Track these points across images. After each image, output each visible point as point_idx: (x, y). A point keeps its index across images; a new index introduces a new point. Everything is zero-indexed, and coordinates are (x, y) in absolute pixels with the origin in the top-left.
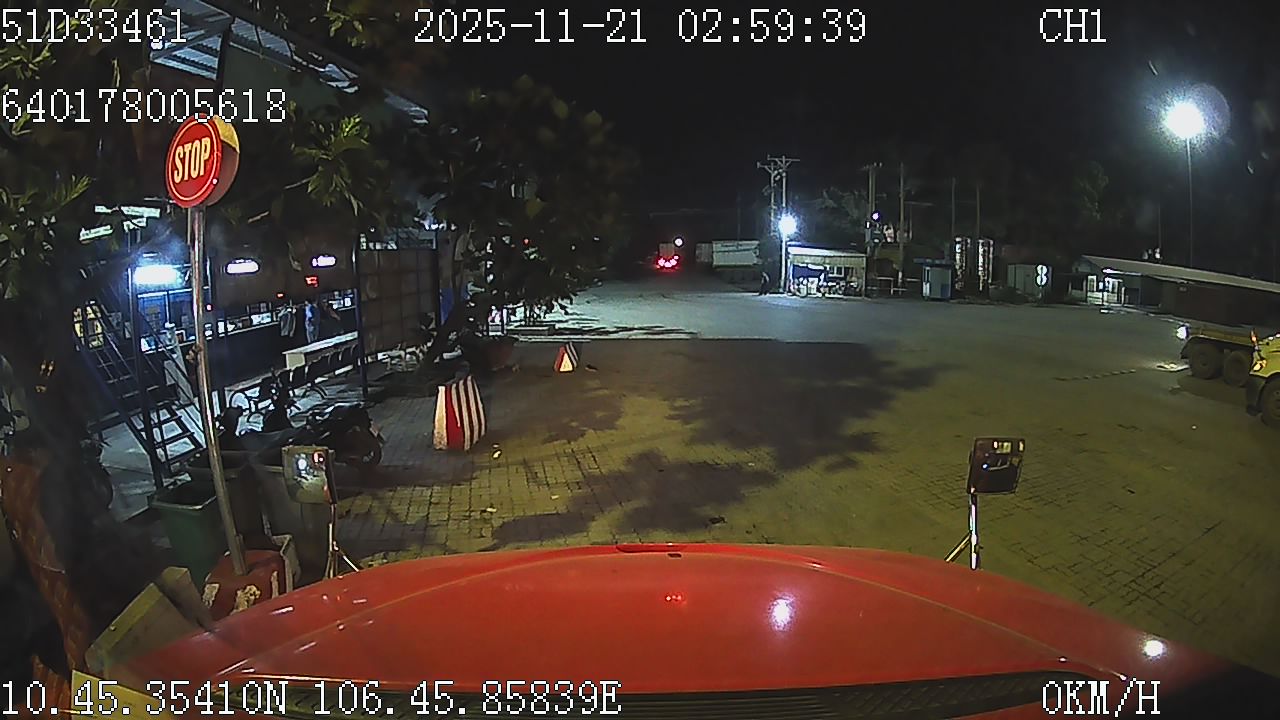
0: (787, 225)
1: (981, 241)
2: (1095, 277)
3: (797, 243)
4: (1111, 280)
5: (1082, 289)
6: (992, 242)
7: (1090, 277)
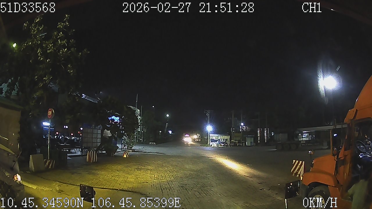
0: (209, 128)
1: (265, 129)
2: (300, 134)
3: (213, 133)
4: (306, 134)
5: (297, 138)
6: (268, 129)
7: (299, 134)
